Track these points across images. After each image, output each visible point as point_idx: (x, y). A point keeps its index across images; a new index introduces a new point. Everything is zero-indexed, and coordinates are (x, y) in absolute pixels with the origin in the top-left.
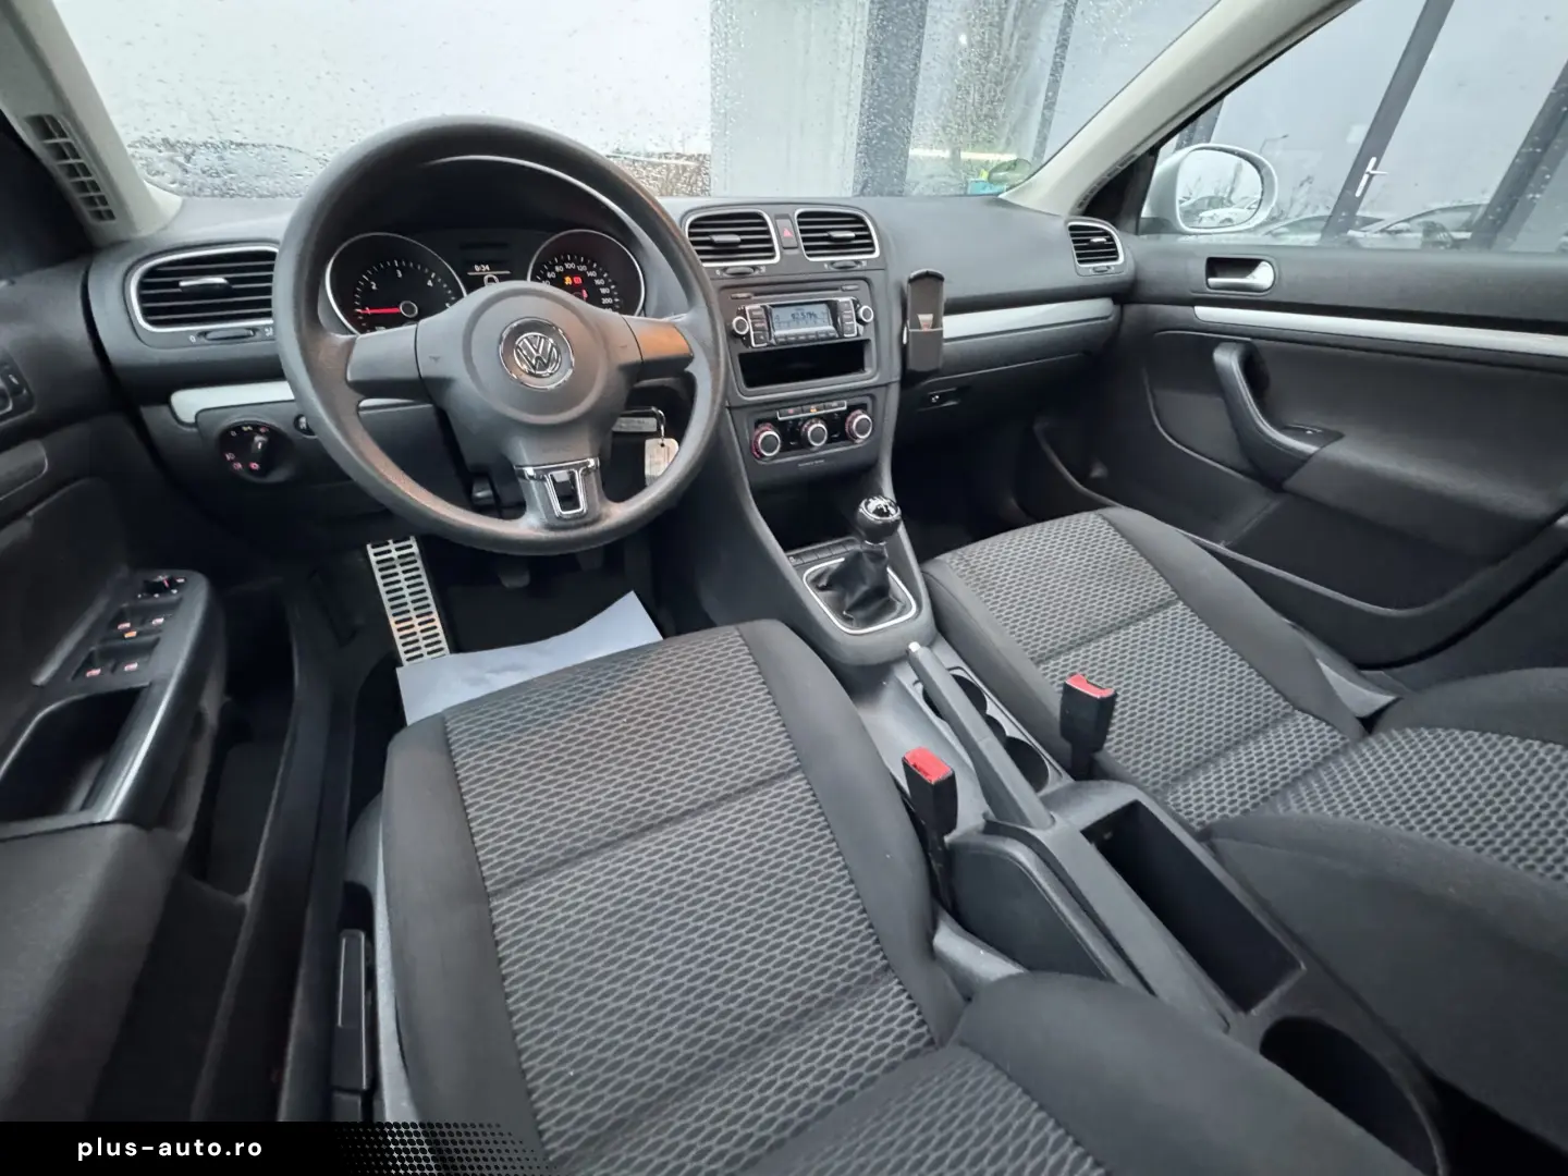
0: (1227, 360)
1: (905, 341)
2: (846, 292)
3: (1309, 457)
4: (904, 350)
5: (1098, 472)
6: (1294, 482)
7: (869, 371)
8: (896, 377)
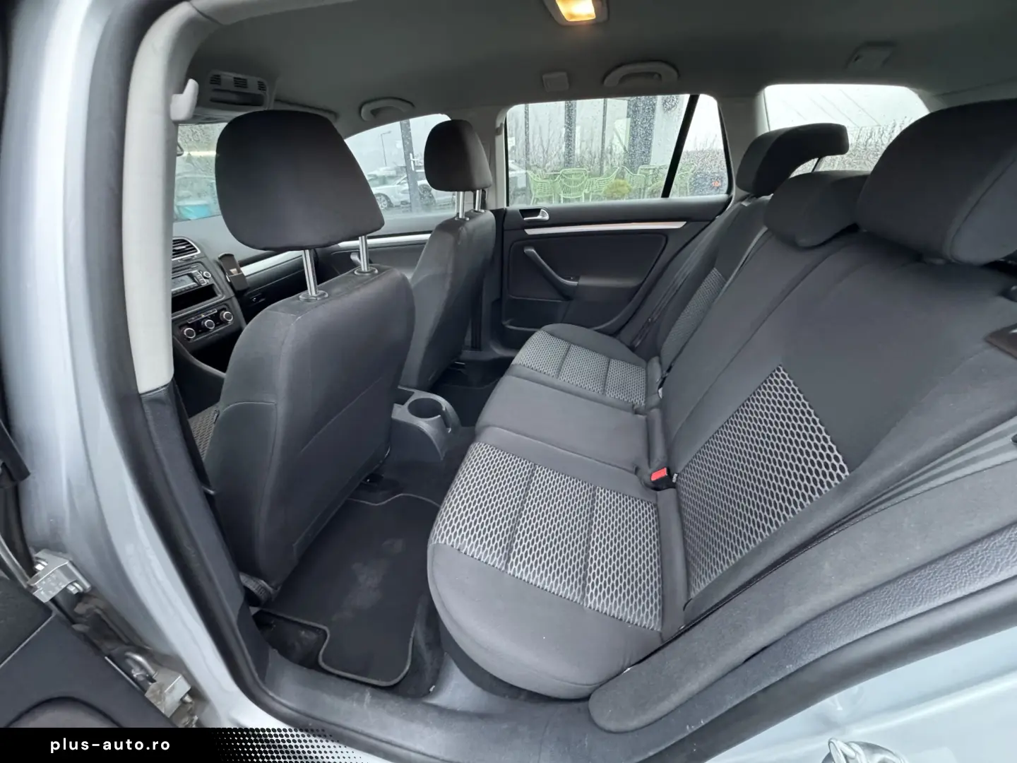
0: (355, 258)
1: (229, 280)
2: (193, 269)
4: (231, 284)
7: (220, 296)
8: (232, 294)
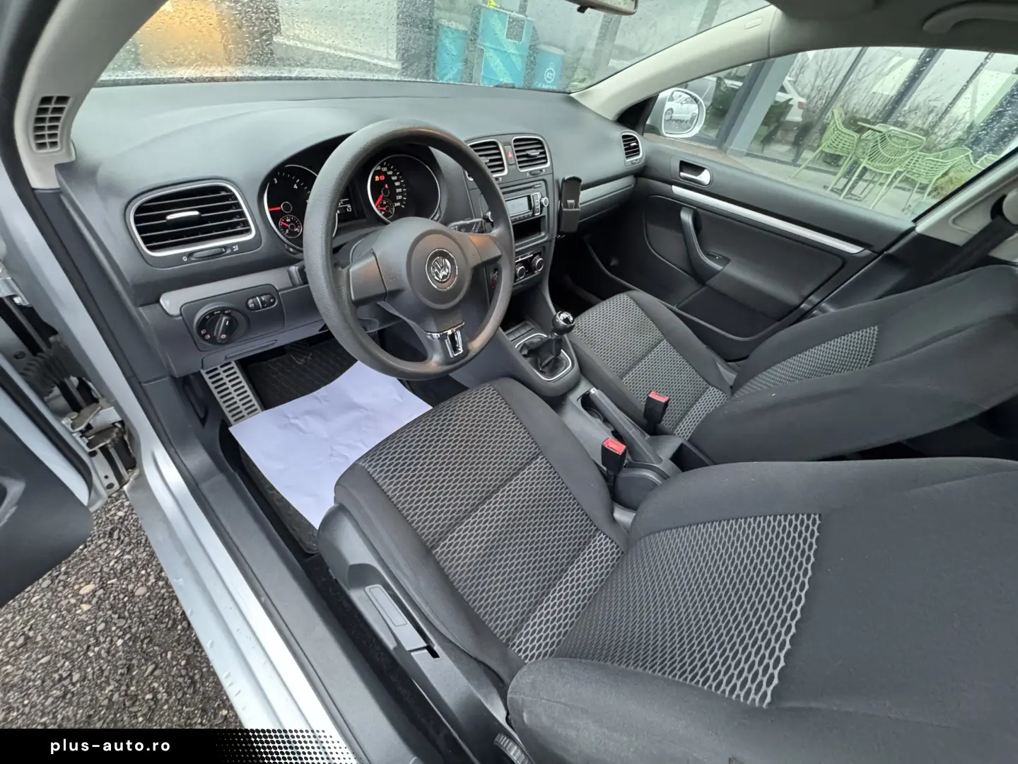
0: (686, 217)
2: (536, 189)
3: (717, 272)
5: (614, 262)
6: (712, 282)
7: (543, 234)
8: (555, 236)
